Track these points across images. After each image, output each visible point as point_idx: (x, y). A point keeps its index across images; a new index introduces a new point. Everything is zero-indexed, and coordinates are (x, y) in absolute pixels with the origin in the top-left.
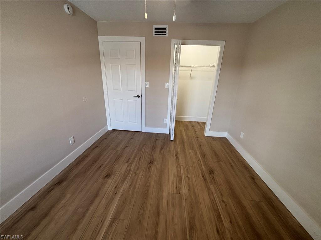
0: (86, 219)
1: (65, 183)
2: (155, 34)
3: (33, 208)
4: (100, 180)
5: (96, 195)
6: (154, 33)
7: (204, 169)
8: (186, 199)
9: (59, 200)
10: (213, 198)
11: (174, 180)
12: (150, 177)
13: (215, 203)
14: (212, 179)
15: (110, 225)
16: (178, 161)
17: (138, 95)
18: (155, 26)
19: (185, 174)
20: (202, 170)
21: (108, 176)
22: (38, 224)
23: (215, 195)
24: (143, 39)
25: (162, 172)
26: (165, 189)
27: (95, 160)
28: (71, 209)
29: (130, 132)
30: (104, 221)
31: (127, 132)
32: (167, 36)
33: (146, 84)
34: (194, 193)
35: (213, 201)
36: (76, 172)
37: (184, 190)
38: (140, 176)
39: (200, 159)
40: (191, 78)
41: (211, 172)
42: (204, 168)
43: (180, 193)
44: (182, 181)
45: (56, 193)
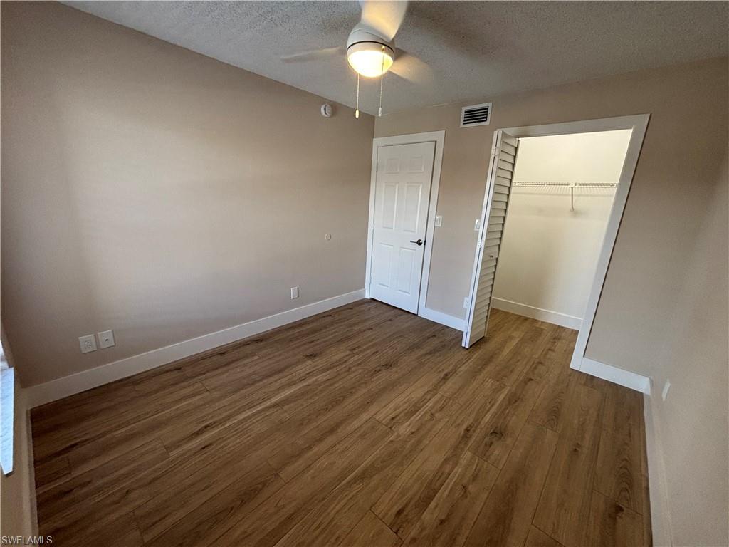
0: (253, 388)
1: (262, 343)
2: (464, 123)
3: (222, 354)
4: (299, 357)
5: (281, 371)
6: (462, 122)
7: (486, 421)
8: (391, 441)
9: (246, 357)
10: (447, 471)
11: (399, 408)
12: (366, 383)
13: (441, 479)
14: (483, 445)
15: (268, 408)
16: (441, 384)
17: (419, 241)
18: (464, 109)
19: (432, 407)
20: (477, 421)
21: (311, 356)
22: (217, 369)
23: (458, 470)
24: (440, 136)
25: (391, 386)
26: (373, 409)
27: (314, 332)
28: (249, 371)
29: (397, 310)
30: (267, 400)
31: (391, 308)
32: (487, 123)
33: (436, 221)
34: (419, 442)
35: (442, 474)
36: (281, 336)
37: (404, 429)
38: (352, 376)
39: (496, 401)
40: (574, 212)
41: (498, 433)
42: (487, 418)
43: (391, 428)
44: (415, 416)
45: (248, 349)
